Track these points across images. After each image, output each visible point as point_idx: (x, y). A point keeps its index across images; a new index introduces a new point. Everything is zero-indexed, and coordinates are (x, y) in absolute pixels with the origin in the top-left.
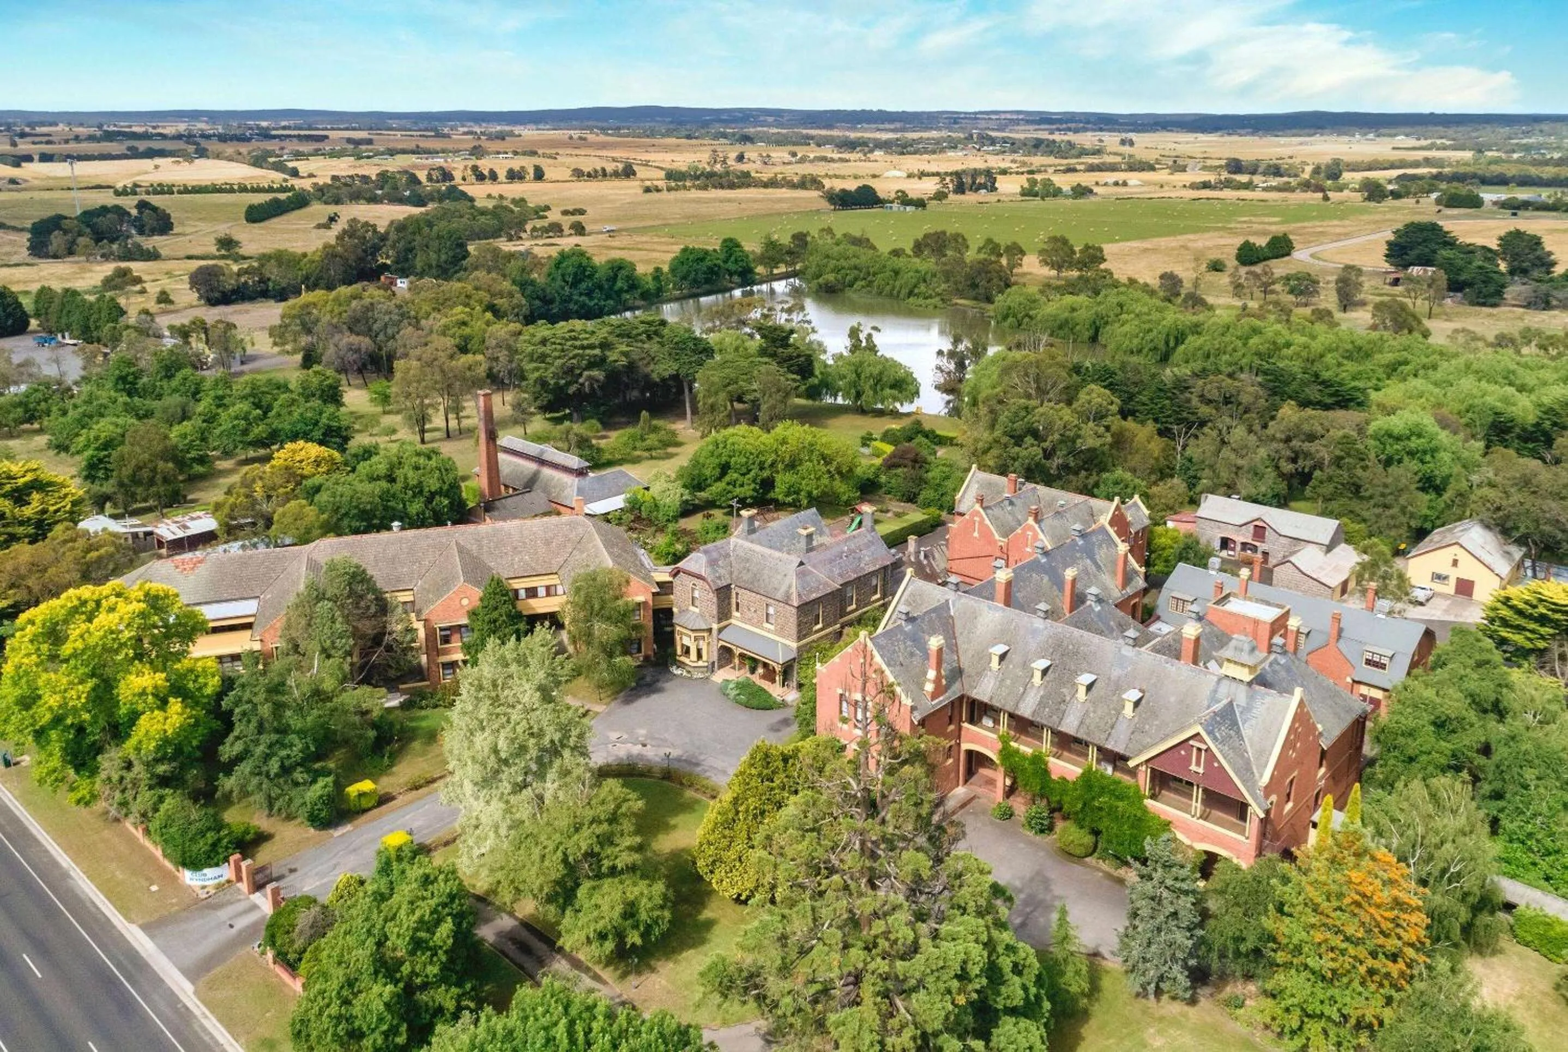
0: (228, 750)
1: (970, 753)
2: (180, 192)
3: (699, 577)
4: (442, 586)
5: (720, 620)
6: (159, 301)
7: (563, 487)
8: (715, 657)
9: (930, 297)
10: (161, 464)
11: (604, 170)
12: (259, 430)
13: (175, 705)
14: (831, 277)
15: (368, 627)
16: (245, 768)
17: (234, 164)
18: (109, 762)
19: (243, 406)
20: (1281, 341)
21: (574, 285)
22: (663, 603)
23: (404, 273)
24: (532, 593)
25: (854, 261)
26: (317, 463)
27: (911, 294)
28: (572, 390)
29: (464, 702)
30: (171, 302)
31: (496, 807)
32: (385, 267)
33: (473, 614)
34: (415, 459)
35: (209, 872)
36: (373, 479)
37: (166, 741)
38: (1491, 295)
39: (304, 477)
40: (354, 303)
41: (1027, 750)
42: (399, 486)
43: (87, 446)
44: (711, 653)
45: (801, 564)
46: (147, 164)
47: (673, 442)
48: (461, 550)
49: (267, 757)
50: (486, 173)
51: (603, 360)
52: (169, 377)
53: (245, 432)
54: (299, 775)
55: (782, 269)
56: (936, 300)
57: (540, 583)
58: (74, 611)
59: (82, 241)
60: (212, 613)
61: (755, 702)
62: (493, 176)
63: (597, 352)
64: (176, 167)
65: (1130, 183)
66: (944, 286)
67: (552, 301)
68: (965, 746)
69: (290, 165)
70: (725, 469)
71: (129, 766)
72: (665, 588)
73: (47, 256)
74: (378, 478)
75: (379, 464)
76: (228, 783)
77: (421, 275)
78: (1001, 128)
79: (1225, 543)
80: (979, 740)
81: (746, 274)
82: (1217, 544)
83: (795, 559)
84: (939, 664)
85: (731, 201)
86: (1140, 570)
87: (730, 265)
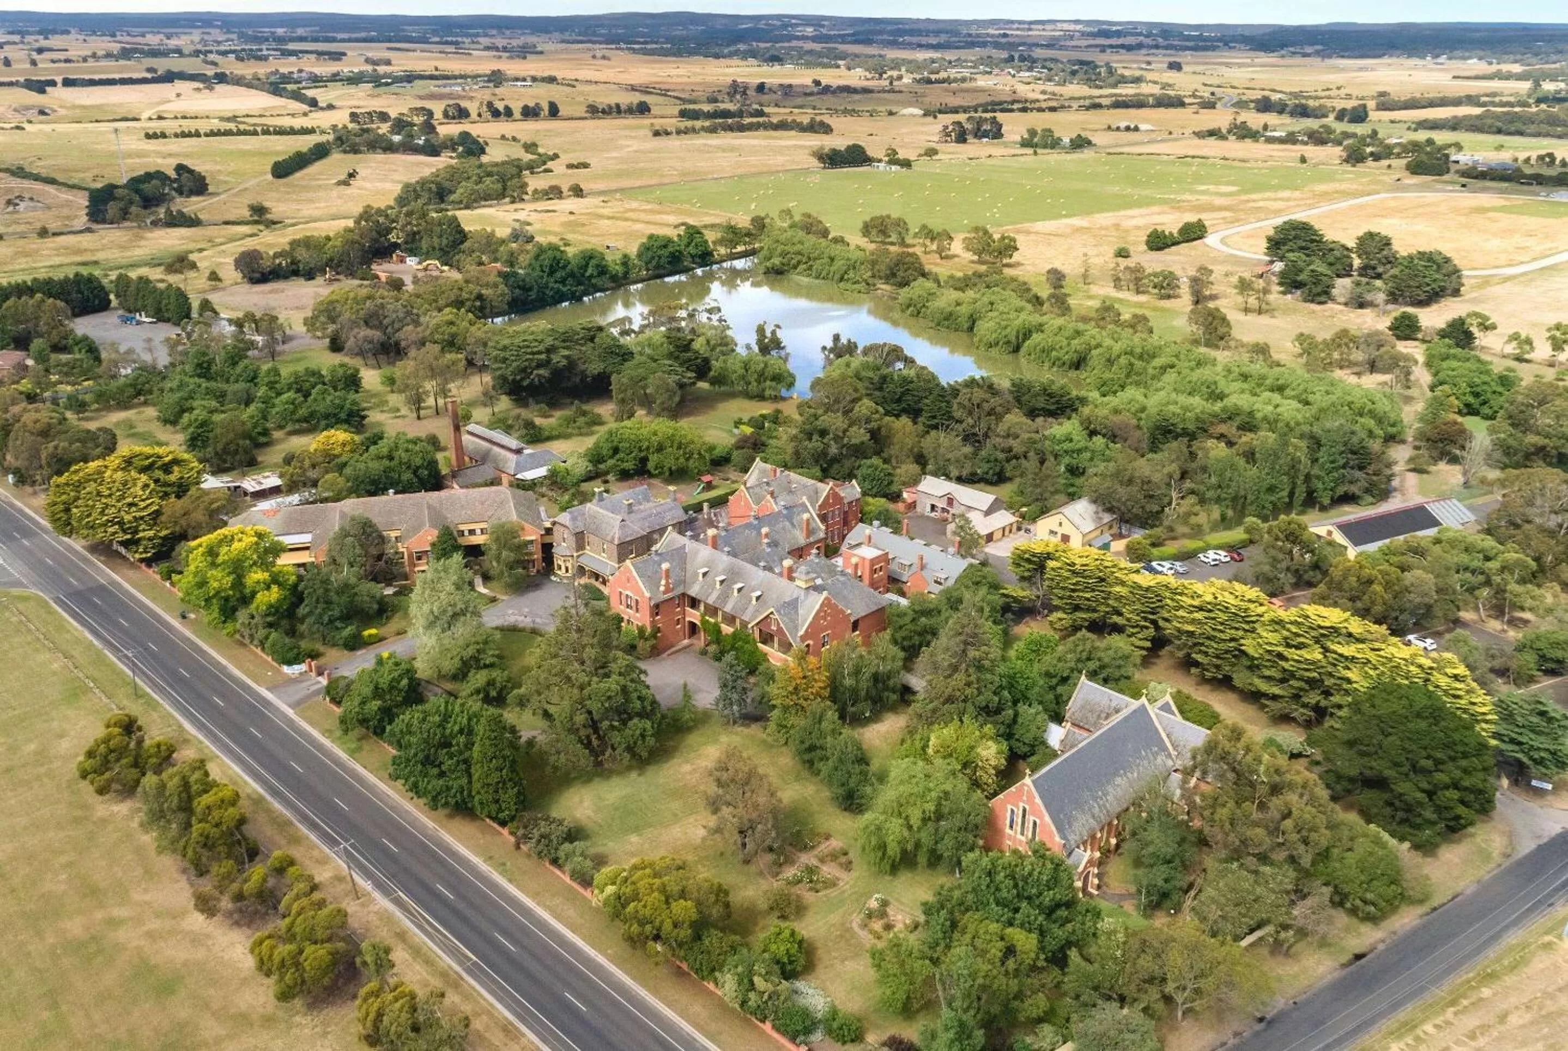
0: (302, 610)
1: (689, 621)
3: (567, 526)
4: (416, 529)
5: (578, 551)
6: (210, 279)
7: (508, 461)
8: (575, 572)
9: (857, 282)
10: (241, 442)
11: (618, 106)
12: (302, 412)
13: (275, 588)
14: (776, 261)
15: (374, 551)
16: (310, 620)
17: (253, 91)
18: (242, 615)
19: (290, 395)
20: (1093, 343)
21: (551, 273)
22: (548, 540)
23: (412, 252)
24: (472, 532)
25: (799, 246)
26: (344, 445)
27: (842, 279)
28: (525, 383)
29: (418, 589)
30: (220, 280)
31: (434, 638)
32: (396, 246)
33: (433, 545)
35: (296, 667)
36: (380, 458)
37: (271, 606)
38: (1319, 294)
39: (336, 456)
40: (368, 303)
41: (712, 620)
42: (395, 463)
43: (189, 425)
44: (573, 570)
45: (623, 520)
46: (171, 92)
47: (597, 421)
48: (429, 507)
49: (321, 615)
50: (501, 109)
51: (548, 361)
52: (235, 364)
53: (293, 413)
54: (338, 624)
55: (740, 248)
56: (862, 287)
57: (477, 527)
58: (221, 541)
59: (133, 209)
60: (288, 540)
61: (592, 596)
62: (508, 112)
63: (543, 356)
64: (200, 96)
65: (1143, 127)
66: (870, 271)
67: (530, 289)
68: (687, 618)
69: (310, 93)
70: (616, 450)
71: (253, 617)
72: (549, 531)
73: (104, 221)
74: (382, 457)
75: (383, 447)
76: (303, 628)
77: (428, 256)
78: (1052, 44)
79: (933, 507)
80: (694, 616)
81: (705, 258)
82: (928, 508)
83: (620, 518)
84: (667, 577)
85: (733, 149)
86: (823, 527)
87: (692, 250)
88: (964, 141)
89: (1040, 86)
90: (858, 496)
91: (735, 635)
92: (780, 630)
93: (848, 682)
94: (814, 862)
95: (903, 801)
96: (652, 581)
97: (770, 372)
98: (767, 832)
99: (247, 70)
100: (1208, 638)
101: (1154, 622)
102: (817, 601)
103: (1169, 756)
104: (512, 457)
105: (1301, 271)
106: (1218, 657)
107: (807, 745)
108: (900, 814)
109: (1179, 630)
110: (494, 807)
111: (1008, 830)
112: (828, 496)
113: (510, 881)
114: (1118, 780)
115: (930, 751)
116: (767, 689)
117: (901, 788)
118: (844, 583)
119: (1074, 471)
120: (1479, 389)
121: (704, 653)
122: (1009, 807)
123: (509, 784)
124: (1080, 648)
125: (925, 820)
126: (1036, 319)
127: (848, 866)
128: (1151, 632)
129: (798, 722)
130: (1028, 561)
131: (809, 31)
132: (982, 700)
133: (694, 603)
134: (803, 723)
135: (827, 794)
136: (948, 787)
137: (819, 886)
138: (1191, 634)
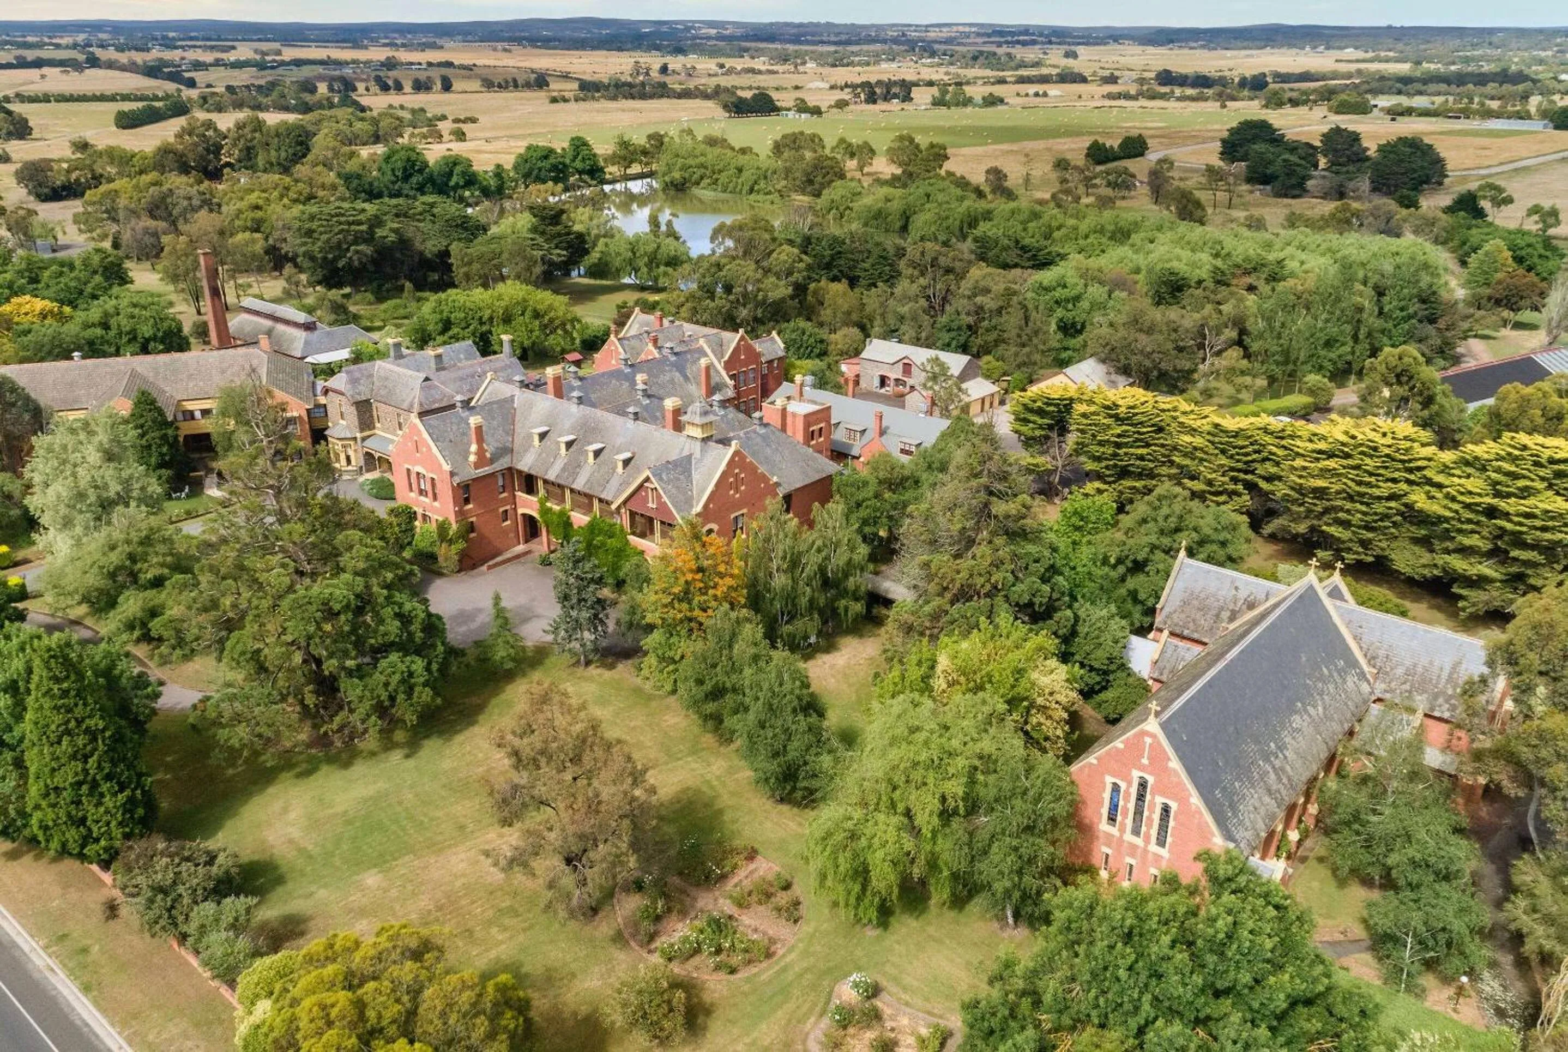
1: (524, 515)
2: (57, 101)
3: (342, 394)
5: (362, 430)
7: (292, 340)
8: (362, 463)
9: (769, 193)
11: (515, 82)
14: (677, 175)
17: (128, 74)
20: (1054, 224)
21: (405, 178)
22: (322, 422)
25: (702, 159)
26: (40, 314)
27: (751, 191)
28: (341, 264)
34: (130, 310)
38: (1293, 187)
39: (16, 323)
40: (152, 189)
41: (557, 508)
42: (112, 333)
44: (357, 460)
45: (427, 379)
46: (34, 73)
50: (390, 83)
51: (371, 236)
55: (636, 169)
56: (775, 197)
57: (214, 405)
61: (383, 493)
62: (399, 87)
63: (364, 228)
64: (64, 77)
65: (1051, 94)
66: (784, 183)
68: (521, 511)
69: (187, 75)
72: (323, 409)
74: (94, 325)
78: (948, 41)
79: (883, 381)
80: (528, 505)
81: (594, 172)
82: (877, 382)
83: (422, 376)
84: (480, 440)
85: (633, 110)
86: (731, 383)
87: (578, 164)
88: (875, 102)
89: (943, 69)
90: (781, 353)
91: (592, 528)
92: (662, 506)
93: (780, 581)
94: (727, 907)
95: (899, 779)
96: (455, 449)
97: (663, 253)
98: (617, 861)
99: (123, 58)
100: (1350, 498)
101: (1251, 487)
102: (721, 457)
103: (1362, 676)
104: (301, 335)
105: (1270, 162)
106: (1368, 528)
107: (708, 686)
108: (893, 805)
109: (1299, 489)
110: (73, 835)
111: (1104, 826)
112: (736, 350)
113: (86, 989)
114: (1297, 721)
115: (939, 683)
116: (639, 597)
117: (894, 754)
118: (764, 438)
119: (1070, 329)
120: (1523, 253)
121: (546, 562)
122: (1109, 780)
123: (105, 787)
124: (1165, 511)
125: (946, 815)
126: (982, 205)
127: (792, 913)
128: (1246, 499)
129: (689, 647)
130: (1040, 412)
131: (713, 32)
132: (1021, 591)
133: (529, 482)
134: (699, 646)
135: (747, 774)
136: (986, 745)
137: (736, 960)
138: (1320, 493)
